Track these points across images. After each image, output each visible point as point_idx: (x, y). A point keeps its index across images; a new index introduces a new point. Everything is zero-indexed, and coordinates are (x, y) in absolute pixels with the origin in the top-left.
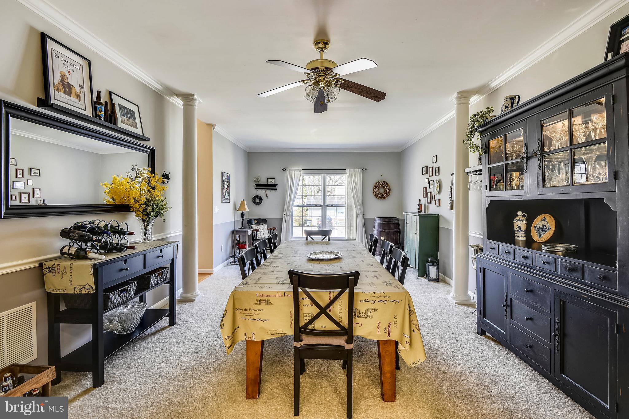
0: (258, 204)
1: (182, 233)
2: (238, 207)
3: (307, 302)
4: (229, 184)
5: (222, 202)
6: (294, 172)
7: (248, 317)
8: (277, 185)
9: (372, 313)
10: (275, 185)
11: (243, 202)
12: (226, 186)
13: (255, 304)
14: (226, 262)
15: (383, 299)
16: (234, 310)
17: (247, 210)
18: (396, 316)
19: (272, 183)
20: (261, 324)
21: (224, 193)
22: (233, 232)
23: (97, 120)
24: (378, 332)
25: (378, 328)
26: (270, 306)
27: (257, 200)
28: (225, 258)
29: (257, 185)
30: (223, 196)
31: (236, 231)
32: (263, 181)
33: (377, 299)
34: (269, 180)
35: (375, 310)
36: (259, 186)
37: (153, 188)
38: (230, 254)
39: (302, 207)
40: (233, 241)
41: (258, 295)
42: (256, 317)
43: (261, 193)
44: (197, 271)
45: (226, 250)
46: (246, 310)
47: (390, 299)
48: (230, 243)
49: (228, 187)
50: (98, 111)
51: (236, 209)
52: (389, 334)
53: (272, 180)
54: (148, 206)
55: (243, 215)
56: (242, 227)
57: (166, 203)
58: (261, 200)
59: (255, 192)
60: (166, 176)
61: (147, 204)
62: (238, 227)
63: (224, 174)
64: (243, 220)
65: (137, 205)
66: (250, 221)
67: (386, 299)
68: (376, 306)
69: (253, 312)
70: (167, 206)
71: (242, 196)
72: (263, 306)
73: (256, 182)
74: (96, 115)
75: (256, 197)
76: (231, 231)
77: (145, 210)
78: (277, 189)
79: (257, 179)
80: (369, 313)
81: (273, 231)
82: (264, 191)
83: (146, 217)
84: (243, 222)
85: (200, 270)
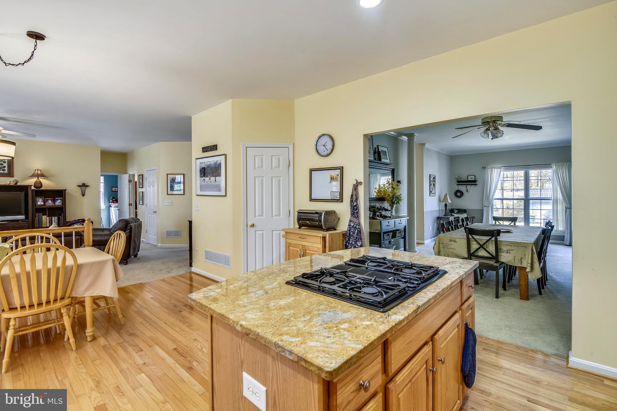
0: (459, 197)
1: (407, 214)
2: (442, 199)
3: (474, 243)
4: (435, 183)
5: (430, 196)
6: (494, 169)
7: (446, 247)
8: (477, 181)
9: (510, 251)
10: (475, 181)
11: (446, 196)
12: (432, 184)
13: (449, 241)
14: (433, 238)
15: (517, 245)
16: (439, 243)
17: (450, 201)
18: (525, 255)
19: (472, 180)
20: (452, 250)
21: (431, 190)
22: (438, 218)
23: (375, 161)
24: (515, 261)
25: (514, 259)
26: (456, 243)
27: (459, 194)
28: (432, 236)
29: (458, 182)
30: (430, 192)
31: (441, 217)
32: (464, 178)
33: (513, 245)
34: (470, 177)
35: (512, 250)
36: (460, 182)
37: (394, 189)
38: (436, 234)
39: (512, 201)
40: (438, 225)
41: (450, 237)
42: (449, 247)
43: (462, 188)
44: (416, 241)
45: (433, 230)
46: (444, 244)
47: (521, 245)
48: (436, 225)
49: (434, 185)
50: (375, 157)
51: (440, 201)
52: (521, 264)
53: (472, 177)
54: (393, 198)
55: (446, 205)
56: (445, 215)
57: (401, 197)
58: (462, 194)
59: (456, 188)
60: (399, 182)
61: (393, 197)
62: (442, 215)
63: (431, 176)
64: (446, 209)
65: (389, 198)
66: (452, 211)
67: (518, 245)
68: (513, 248)
69: (448, 245)
70: (402, 198)
71: (445, 191)
72: (452, 243)
73: (457, 179)
74: (375, 159)
75: (458, 191)
76: (437, 217)
77: (392, 200)
78: (477, 185)
79: (459, 177)
80: (509, 251)
81: (473, 219)
82: (465, 186)
83: (392, 204)
84: (446, 211)
85: (417, 241)
